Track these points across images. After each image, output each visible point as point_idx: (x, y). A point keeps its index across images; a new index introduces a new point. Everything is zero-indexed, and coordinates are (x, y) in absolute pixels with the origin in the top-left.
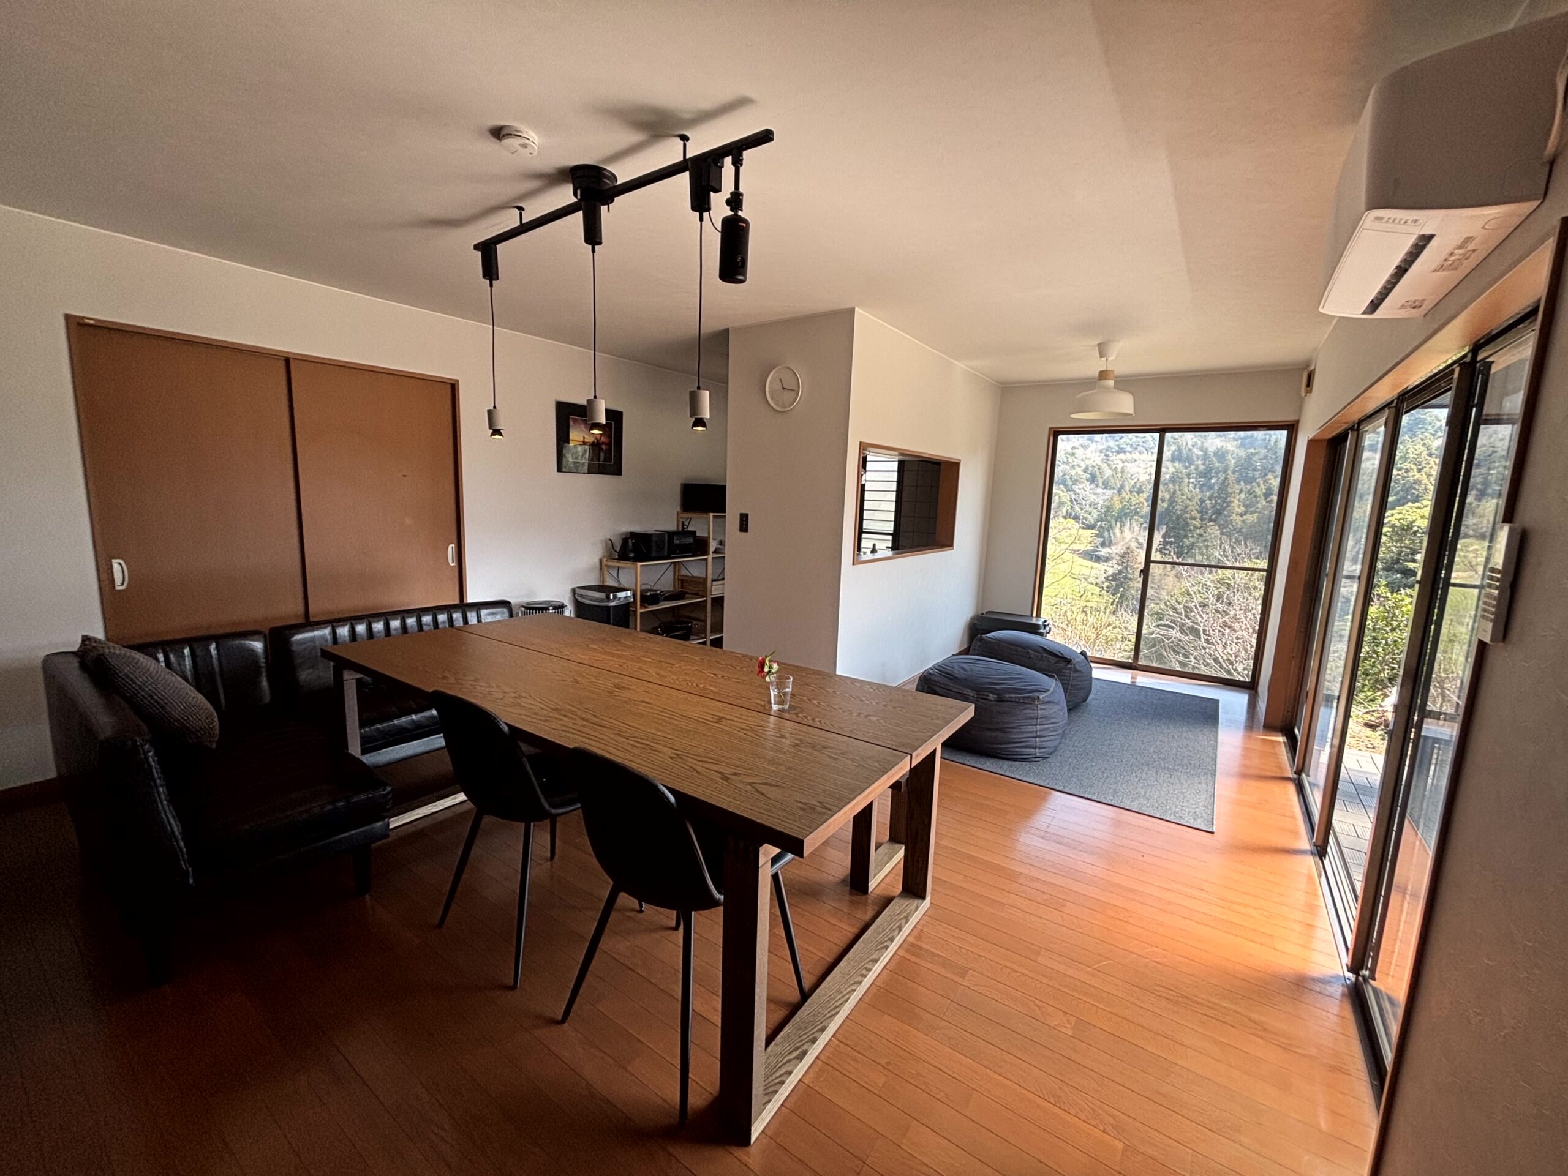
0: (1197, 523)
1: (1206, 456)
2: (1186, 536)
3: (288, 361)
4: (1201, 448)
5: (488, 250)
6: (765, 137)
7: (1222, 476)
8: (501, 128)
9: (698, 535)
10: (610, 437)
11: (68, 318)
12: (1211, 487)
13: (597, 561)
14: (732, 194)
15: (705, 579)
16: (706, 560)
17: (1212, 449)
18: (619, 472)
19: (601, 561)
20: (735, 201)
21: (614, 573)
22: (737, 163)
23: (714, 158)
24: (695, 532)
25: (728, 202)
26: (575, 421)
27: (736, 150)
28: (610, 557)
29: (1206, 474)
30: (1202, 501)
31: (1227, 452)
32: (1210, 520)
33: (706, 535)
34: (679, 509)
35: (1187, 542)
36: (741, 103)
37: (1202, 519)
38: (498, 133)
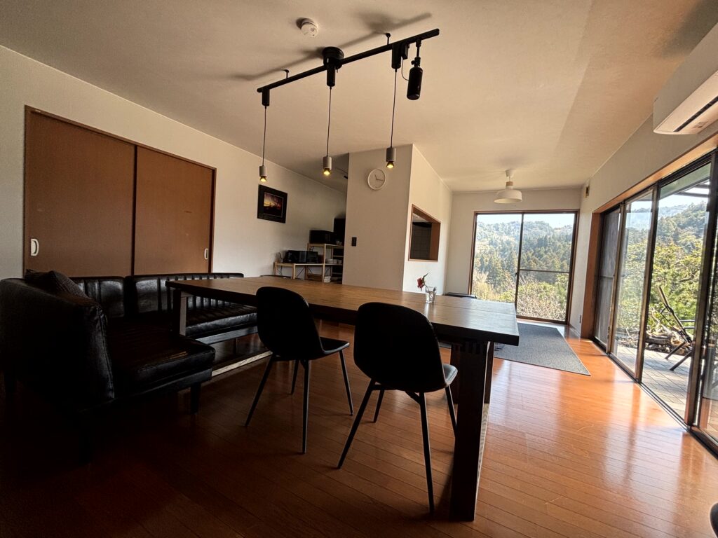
0: (501, 271)
1: (502, 243)
2: (497, 276)
3: (136, 146)
4: (500, 240)
5: (265, 91)
6: (435, 33)
7: (510, 252)
8: (303, 20)
9: (319, 254)
10: (281, 204)
11: (26, 107)
12: (505, 256)
13: (272, 264)
14: (416, 59)
15: (322, 275)
16: (322, 266)
17: (505, 240)
18: (285, 222)
19: (274, 264)
20: (417, 61)
21: (280, 269)
22: (418, 45)
23: (406, 43)
24: (317, 253)
25: (413, 63)
26: (267, 195)
27: (418, 40)
28: (279, 262)
29: (503, 250)
30: (502, 262)
31: (511, 242)
32: (506, 269)
33: (322, 254)
34: (308, 242)
35: (497, 279)
36: (426, 16)
37: (503, 269)
38: (301, 23)
